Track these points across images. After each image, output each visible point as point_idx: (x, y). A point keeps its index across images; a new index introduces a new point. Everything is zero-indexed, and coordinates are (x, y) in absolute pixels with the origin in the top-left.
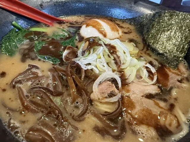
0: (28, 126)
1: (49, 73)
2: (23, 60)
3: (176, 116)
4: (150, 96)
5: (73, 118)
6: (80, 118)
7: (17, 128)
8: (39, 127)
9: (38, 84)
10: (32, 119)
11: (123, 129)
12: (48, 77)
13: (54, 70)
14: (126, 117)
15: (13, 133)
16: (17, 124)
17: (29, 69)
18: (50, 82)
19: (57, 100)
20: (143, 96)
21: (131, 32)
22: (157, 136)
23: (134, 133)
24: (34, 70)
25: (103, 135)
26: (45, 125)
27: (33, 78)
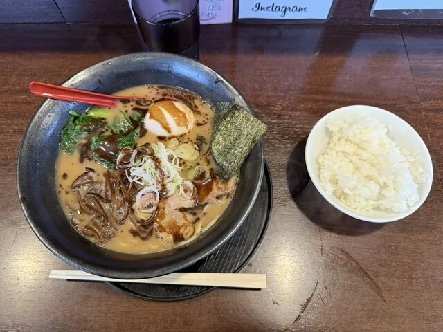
0: (85, 224)
1: (103, 178)
2: (81, 160)
3: (194, 228)
4: (183, 210)
5: (116, 221)
6: (122, 222)
7: (77, 224)
8: (91, 226)
9: (93, 190)
10: (87, 219)
11: (151, 233)
12: (101, 183)
13: (107, 175)
14: (155, 225)
15: (74, 228)
16: (77, 222)
17: (85, 173)
18: (103, 188)
19: (106, 206)
20: (176, 209)
21: (206, 123)
22: (172, 241)
23: (157, 236)
24: (91, 174)
25: (134, 236)
26: (95, 225)
27: (89, 182)
